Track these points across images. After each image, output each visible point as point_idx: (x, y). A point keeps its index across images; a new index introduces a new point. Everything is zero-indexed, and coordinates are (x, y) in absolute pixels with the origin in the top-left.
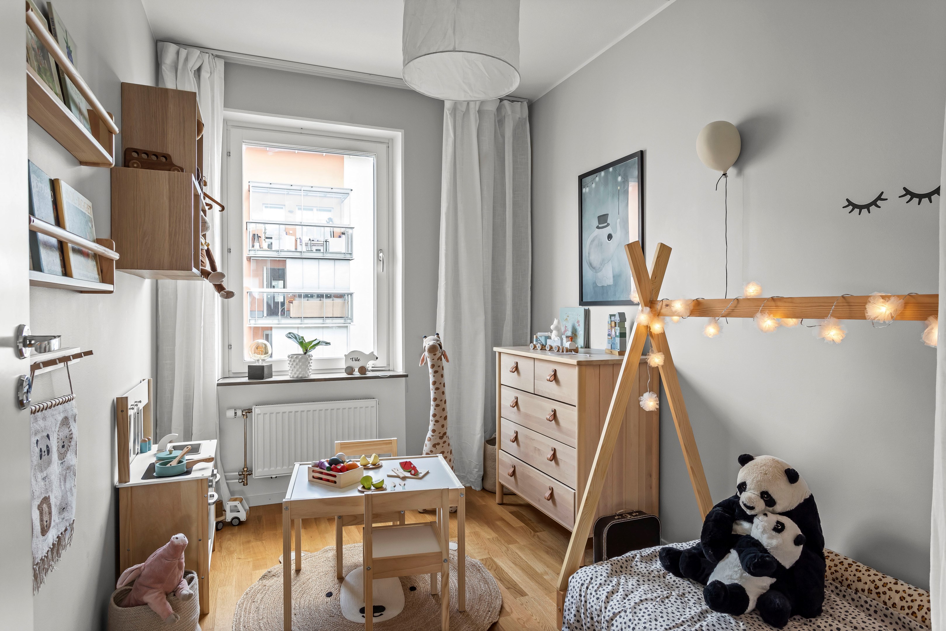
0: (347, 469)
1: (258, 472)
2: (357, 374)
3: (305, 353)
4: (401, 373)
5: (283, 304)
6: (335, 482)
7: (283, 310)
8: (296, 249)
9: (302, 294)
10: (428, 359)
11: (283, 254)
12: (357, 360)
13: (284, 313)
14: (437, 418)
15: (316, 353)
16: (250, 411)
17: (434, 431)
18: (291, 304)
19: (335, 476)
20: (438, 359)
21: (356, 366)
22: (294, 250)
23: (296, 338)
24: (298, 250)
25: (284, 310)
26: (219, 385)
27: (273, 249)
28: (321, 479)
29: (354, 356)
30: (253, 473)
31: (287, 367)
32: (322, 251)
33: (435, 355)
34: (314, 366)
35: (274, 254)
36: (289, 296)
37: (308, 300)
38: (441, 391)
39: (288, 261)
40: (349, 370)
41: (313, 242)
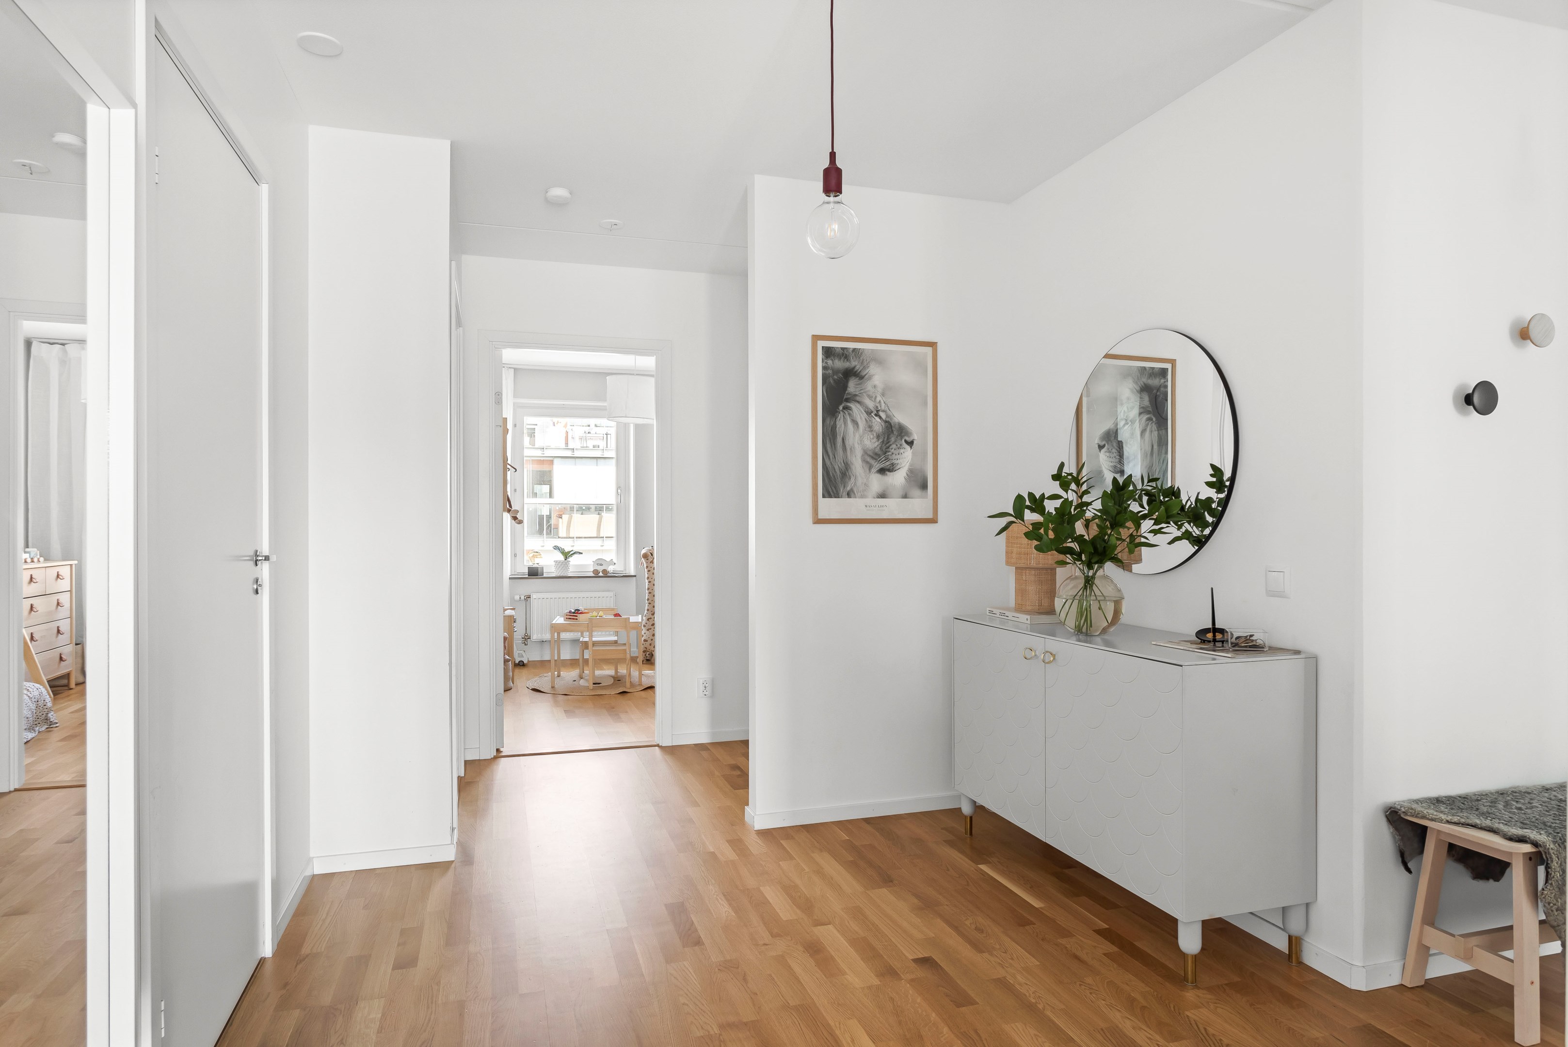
0: (583, 613)
1: (535, 637)
2: (601, 574)
3: (565, 560)
4: (633, 575)
5: (549, 517)
6: (577, 619)
7: (549, 526)
8: (567, 444)
9: (575, 505)
10: (645, 563)
11: (548, 453)
12: (601, 565)
13: (551, 532)
14: (649, 601)
15: (574, 560)
16: (529, 597)
17: (648, 610)
18: (560, 519)
19: (577, 616)
20: (650, 563)
21: (600, 569)
22: (563, 446)
23: (559, 549)
24: (571, 446)
25: (551, 528)
26: (510, 578)
27: (536, 446)
28: (570, 619)
29: (600, 562)
30: (531, 637)
31: (553, 569)
32: (601, 447)
33: (648, 559)
34: (571, 569)
35: (538, 453)
36: (557, 508)
37: (582, 514)
38: (652, 583)
39: (556, 461)
40: (596, 572)
41: (589, 435)
